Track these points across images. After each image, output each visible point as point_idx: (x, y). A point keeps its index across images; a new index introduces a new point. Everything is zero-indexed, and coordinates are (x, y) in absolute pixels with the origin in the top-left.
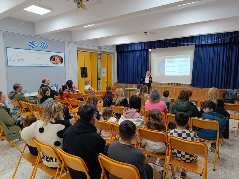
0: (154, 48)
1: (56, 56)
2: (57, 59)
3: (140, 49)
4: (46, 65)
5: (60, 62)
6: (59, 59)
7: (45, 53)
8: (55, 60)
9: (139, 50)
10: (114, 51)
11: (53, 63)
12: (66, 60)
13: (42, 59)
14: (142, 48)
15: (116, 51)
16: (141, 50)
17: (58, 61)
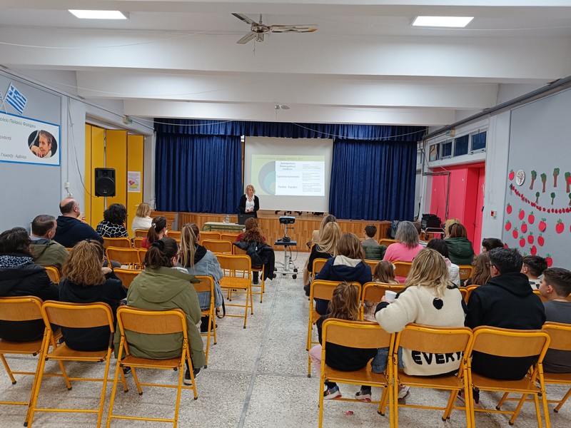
0: (256, 135)
1: (43, 132)
2: (43, 143)
3: (222, 133)
4: (20, 157)
5: (50, 152)
6: (49, 143)
7: (18, 123)
8: (41, 145)
9: (218, 136)
10: (150, 130)
11: (35, 153)
12: (64, 146)
13: (10, 138)
14: (226, 132)
15: (155, 131)
16: (224, 137)
17: (47, 147)
